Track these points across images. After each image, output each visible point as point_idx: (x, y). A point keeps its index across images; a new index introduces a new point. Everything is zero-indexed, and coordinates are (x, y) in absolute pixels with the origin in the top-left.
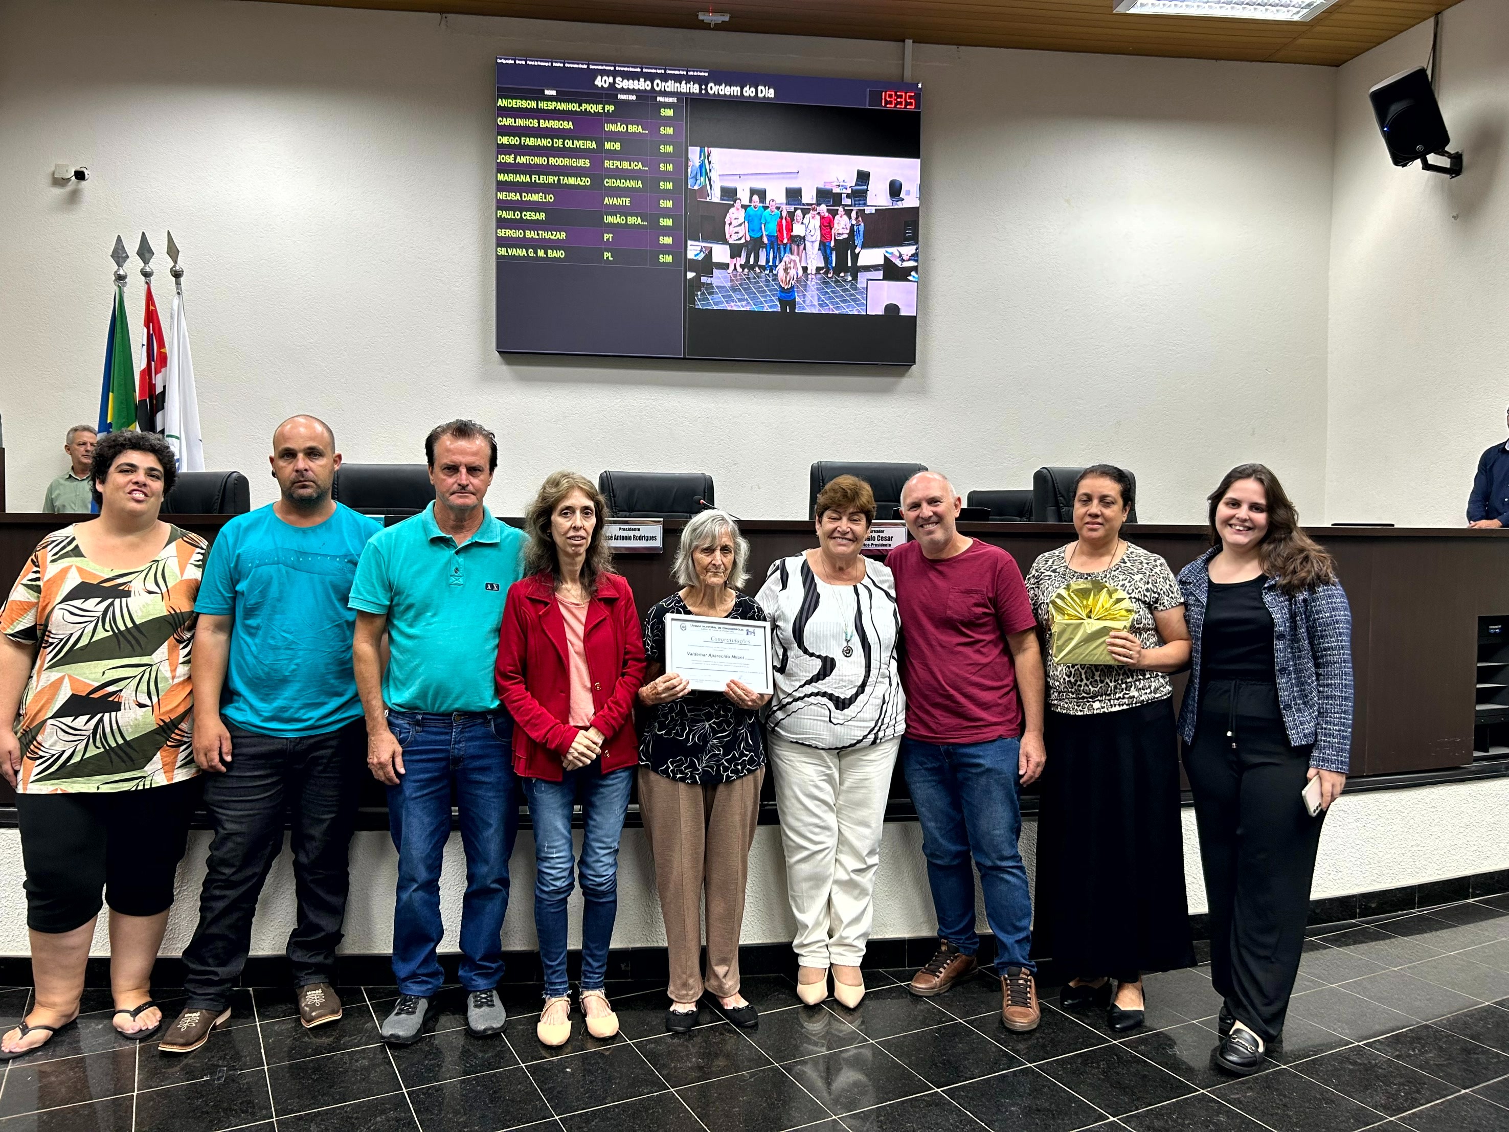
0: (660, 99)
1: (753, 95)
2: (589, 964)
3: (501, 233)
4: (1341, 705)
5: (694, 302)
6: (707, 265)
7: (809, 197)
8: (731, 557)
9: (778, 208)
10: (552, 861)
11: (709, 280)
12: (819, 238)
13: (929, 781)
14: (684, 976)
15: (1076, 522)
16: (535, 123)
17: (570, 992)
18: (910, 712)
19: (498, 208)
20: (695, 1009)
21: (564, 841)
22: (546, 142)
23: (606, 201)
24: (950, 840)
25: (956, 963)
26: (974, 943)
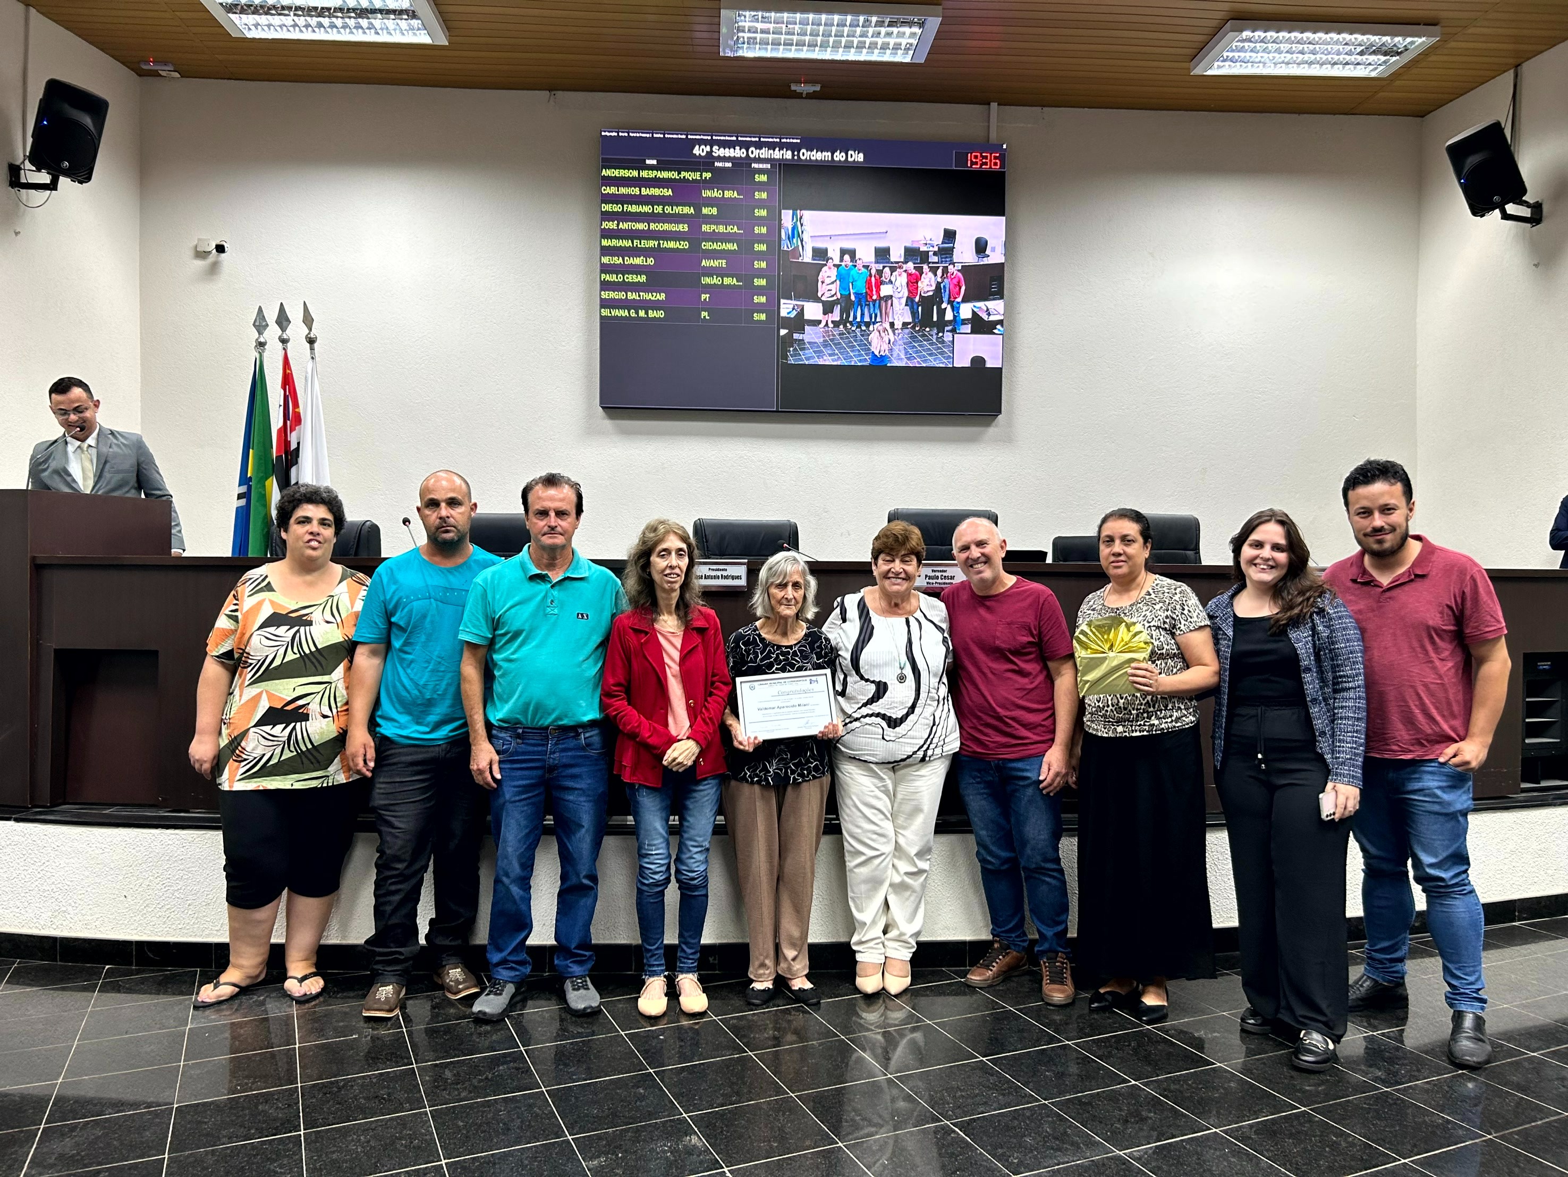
0: (755, 165)
1: (843, 159)
2: (683, 951)
3: (605, 295)
4: (1353, 725)
5: (786, 358)
6: (799, 323)
7: (897, 255)
8: (801, 592)
9: (866, 267)
10: (652, 857)
11: (800, 337)
12: (906, 294)
13: (982, 794)
14: (762, 958)
15: (1103, 562)
16: (636, 191)
17: (666, 973)
18: (964, 733)
19: (602, 271)
20: (771, 987)
21: (661, 840)
22: (646, 209)
23: (703, 263)
24: (1000, 847)
25: (1007, 959)
26: (1024, 941)
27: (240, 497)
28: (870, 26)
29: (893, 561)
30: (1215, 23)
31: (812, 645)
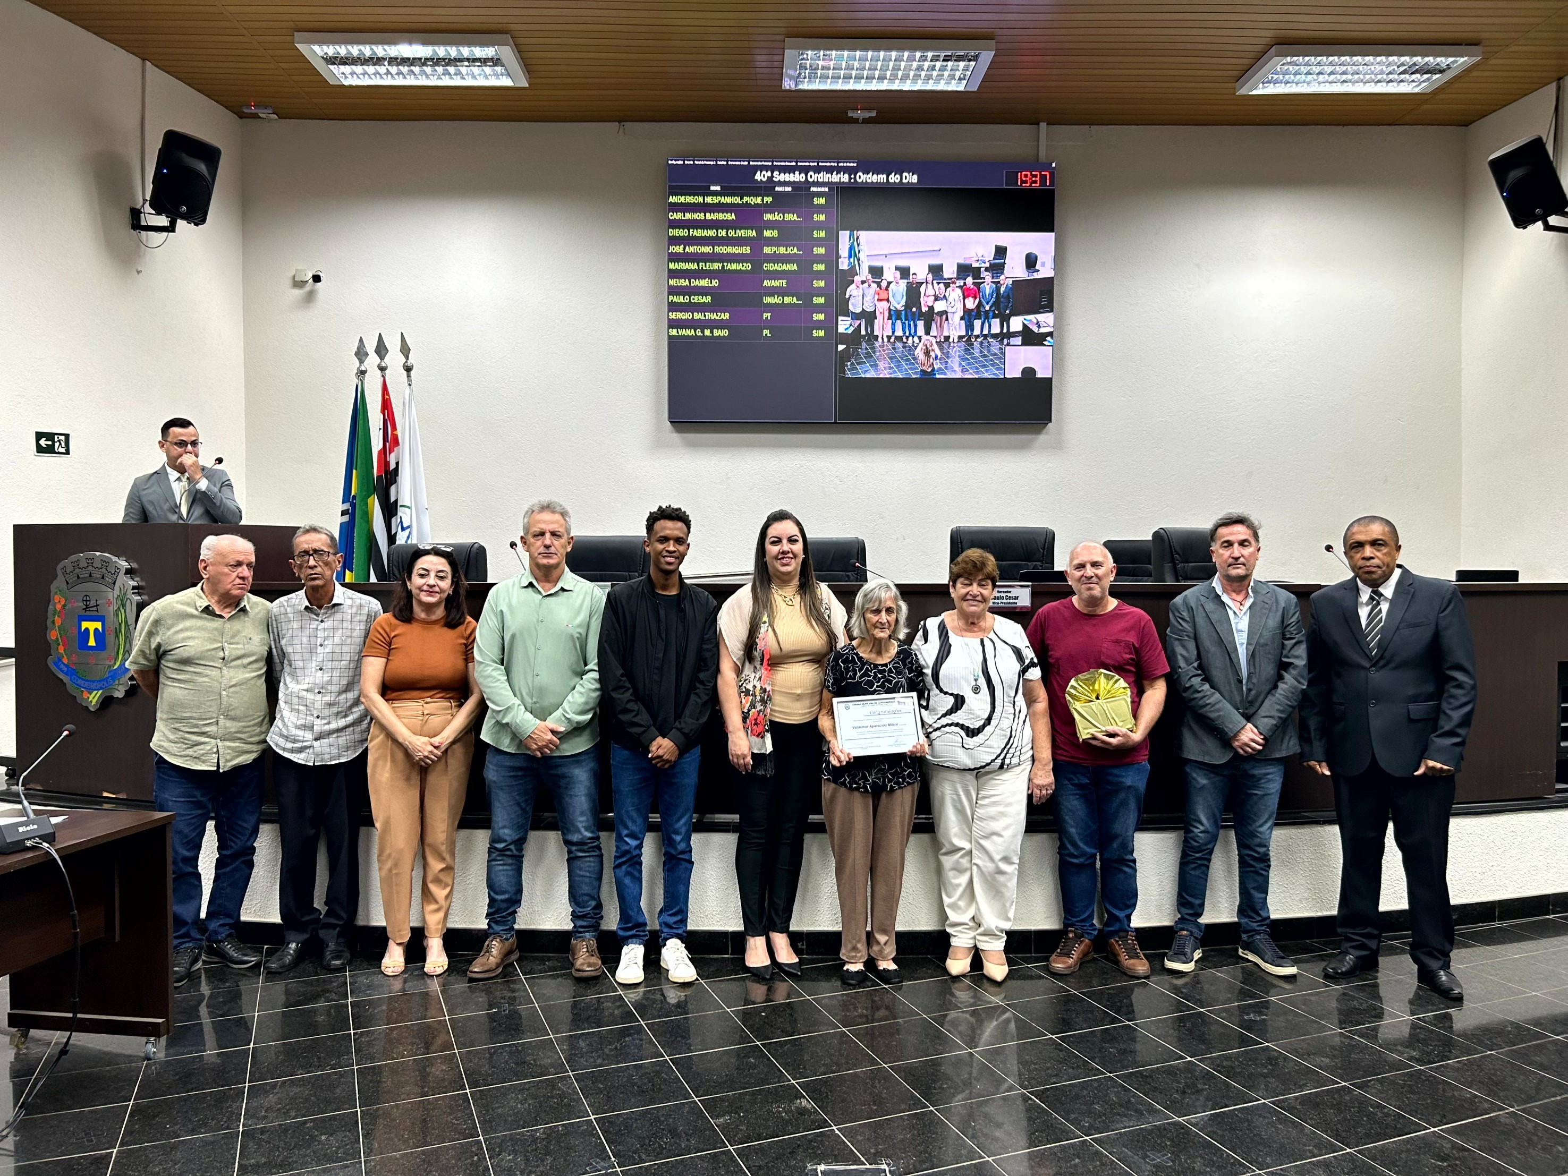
0: (813, 189)
1: (898, 181)
3: (673, 316)
5: (844, 371)
7: (950, 271)
8: (894, 616)
11: (858, 351)
14: (854, 943)
16: (702, 216)
19: (670, 294)
20: (862, 968)
22: (711, 233)
23: (766, 283)
24: (1086, 844)
25: (1082, 947)
26: (1095, 930)
27: (344, 513)
28: (925, 60)
29: (971, 584)
30: (1259, 48)
31: (904, 661)
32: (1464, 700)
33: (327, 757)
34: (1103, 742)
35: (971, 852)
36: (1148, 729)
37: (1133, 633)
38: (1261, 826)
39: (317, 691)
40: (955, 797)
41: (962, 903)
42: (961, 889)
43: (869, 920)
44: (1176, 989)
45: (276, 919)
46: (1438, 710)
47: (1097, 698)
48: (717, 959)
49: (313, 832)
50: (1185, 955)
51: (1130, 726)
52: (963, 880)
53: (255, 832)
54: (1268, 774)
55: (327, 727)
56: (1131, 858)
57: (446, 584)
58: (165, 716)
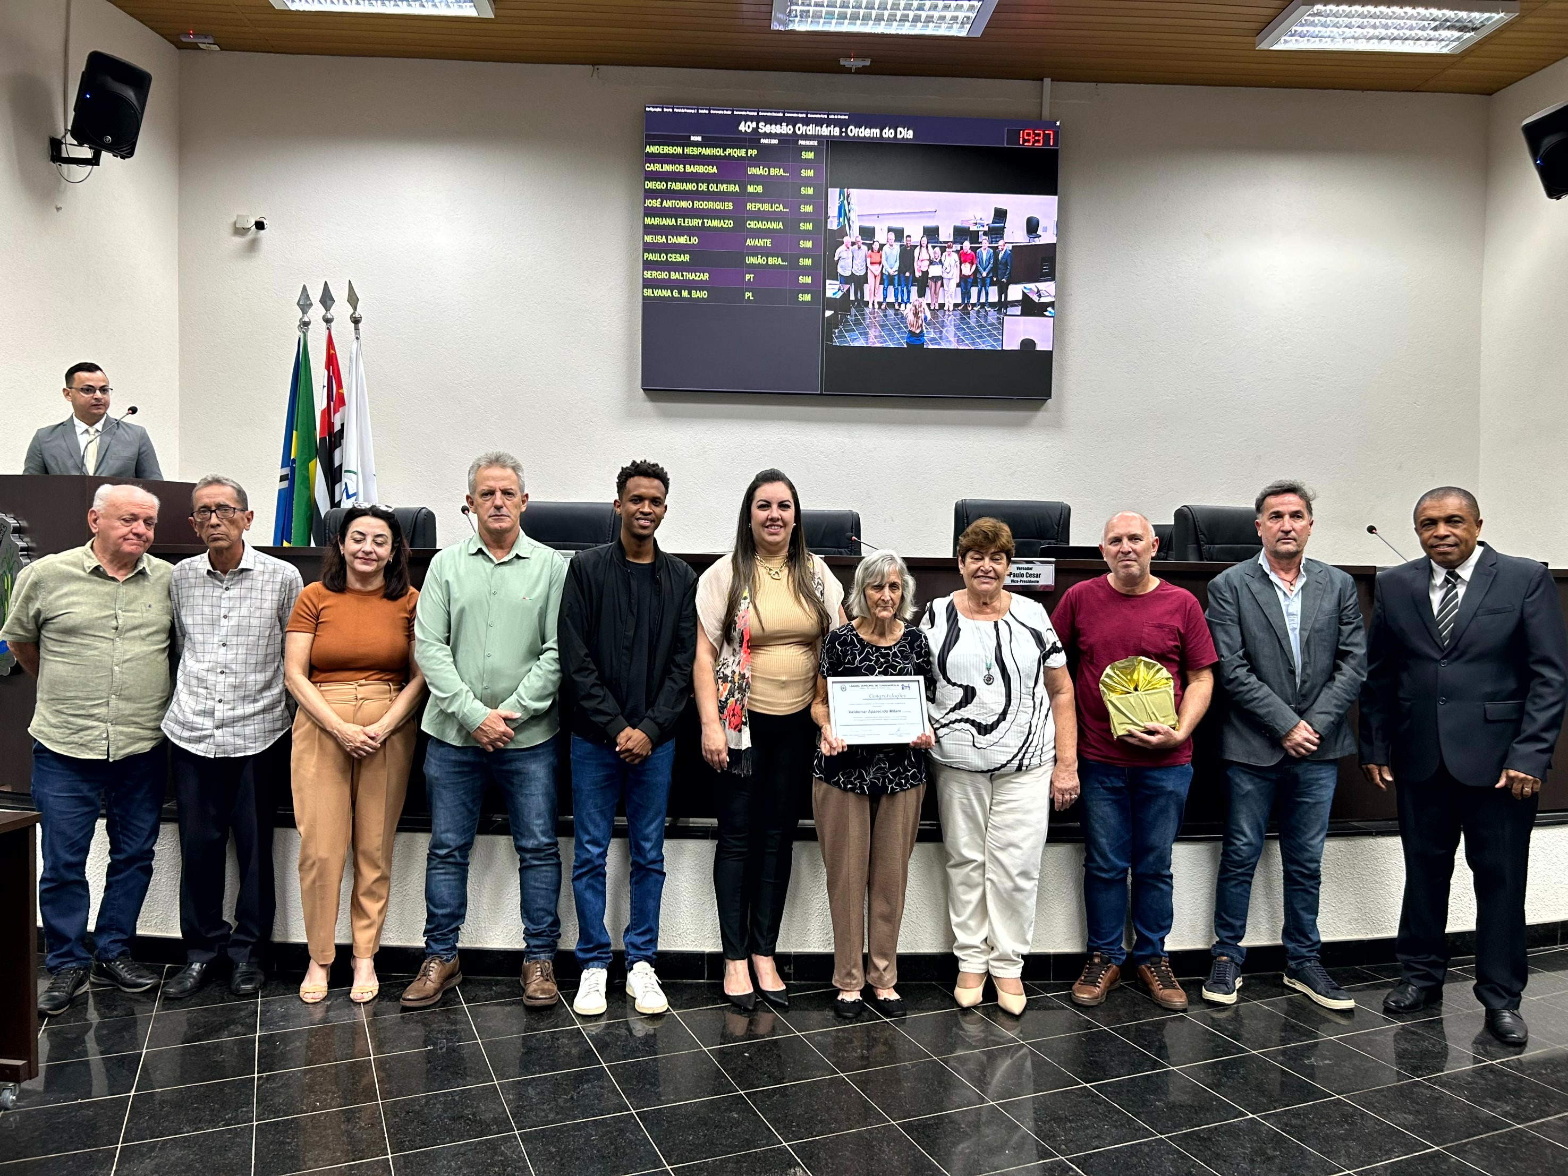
0: (802, 142)
1: (892, 136)
3: (648, 275)
5: (831, 339)
7: (946, 234)
8: (899, 593)
13: (1107, 799)
14: (848, 967)
16: (680, 168)
19: (645, 251)
20: (859, 999)
22: (691, 187)
23: (748, 242)
24: (1117, 856)
25: (1109, 974)
26: (1123, 954)
27: (282, 479)
29: (982, 559)
31: (911, 644)
32: (1552, 699)
33: (229, 748)
34: (1141, 740)
35: (984, 864)
36: (1193, 727)
37: (1178, 616)
38: (1313, 838)
39: (219, 670)
40: (965, 801)
41: (972, 923)
42: (971, 908)
43: (866, 941)
44: (1215, 1023)
45: (179, 935)
46: (1521, 711)
47: (1136, 689)
48: (691, 985)
49: (217, 835)
50: (1226, 984)
51: (1173, 723)
52: (975, 896)
53: (155, 833)
54: (1321, 779)
55: (231, 713)
56: (1168, 873)
57: (385, 551)
58: (45, 697)
